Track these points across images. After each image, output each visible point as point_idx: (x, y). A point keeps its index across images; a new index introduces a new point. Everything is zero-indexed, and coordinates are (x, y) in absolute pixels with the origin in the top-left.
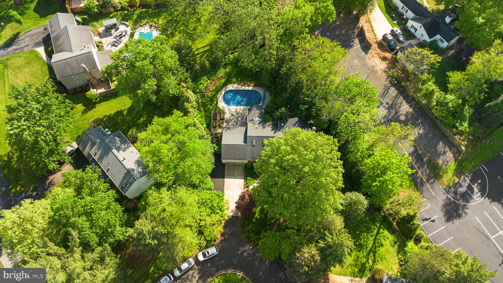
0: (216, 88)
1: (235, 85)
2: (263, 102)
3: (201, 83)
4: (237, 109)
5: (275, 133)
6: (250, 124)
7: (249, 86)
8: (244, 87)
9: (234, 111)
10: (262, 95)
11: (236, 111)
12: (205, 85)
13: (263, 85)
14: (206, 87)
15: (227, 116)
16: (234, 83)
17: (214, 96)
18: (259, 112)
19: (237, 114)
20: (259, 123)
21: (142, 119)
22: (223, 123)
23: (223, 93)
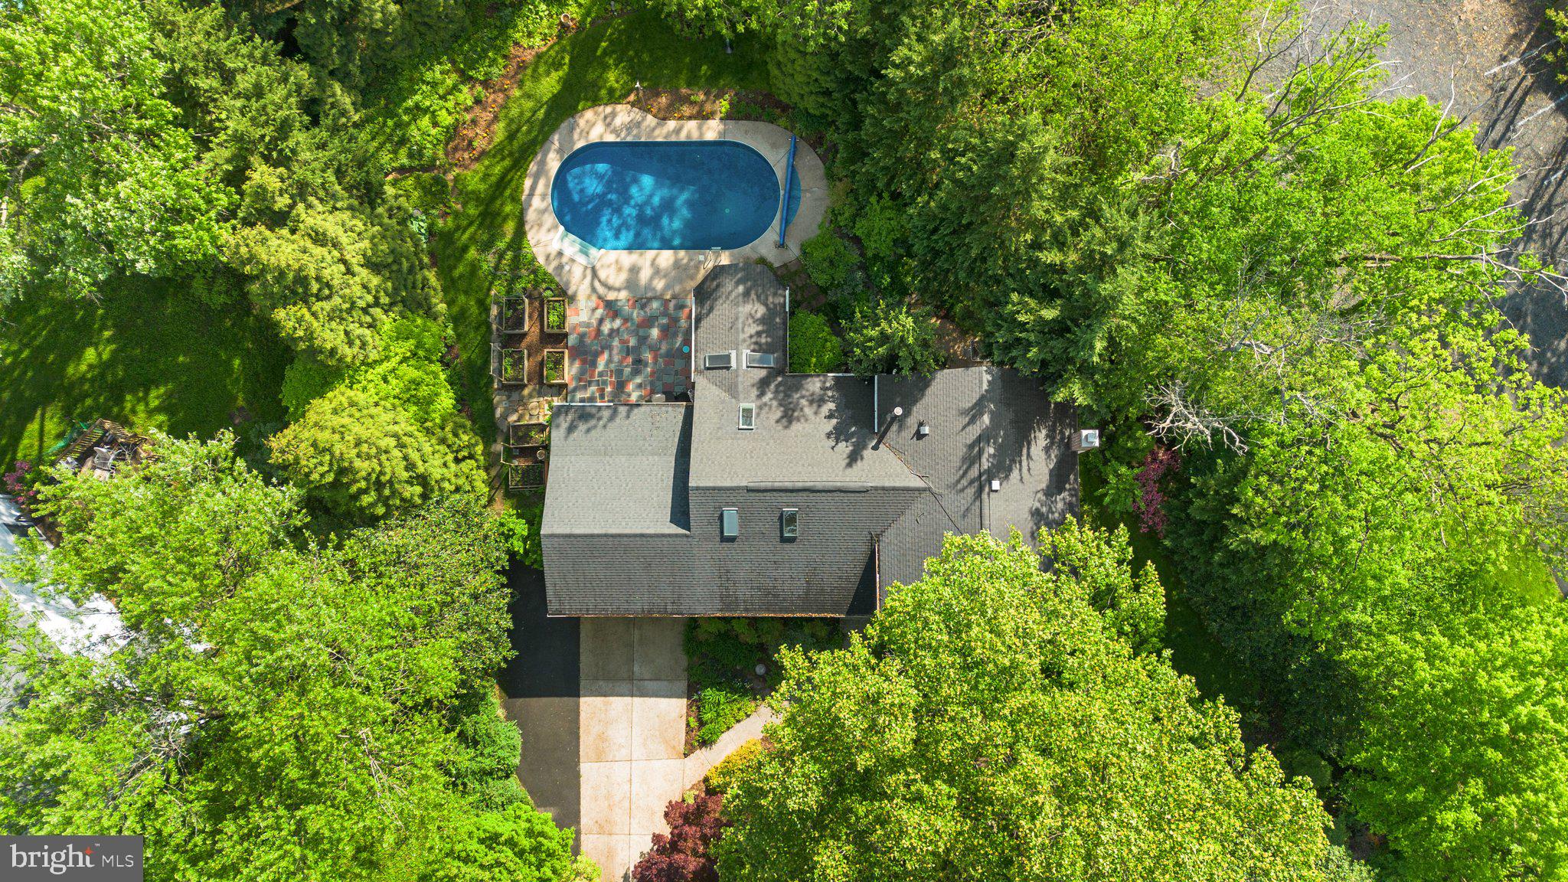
0: (511, 136)
1: (624, 114)
2: (787, 222)
3: (418, 111)
4: (634, 270)
5: (853, 458)
6: (706, 391)
7: (703, 116)
8: (672, 124)
9: (618, 279)
10: (780, 173)
11: (631, 284)
12: (446, 119)
13: (785, 108)
14: (453, 133)
15: (581, 315)
16: (614, 98)
17: (502, 183)
18: (761, 311)
19: (641, 301)
20: (763, 385)
21: (90, 354)
22: (558, 363)
23: (554, 164)
